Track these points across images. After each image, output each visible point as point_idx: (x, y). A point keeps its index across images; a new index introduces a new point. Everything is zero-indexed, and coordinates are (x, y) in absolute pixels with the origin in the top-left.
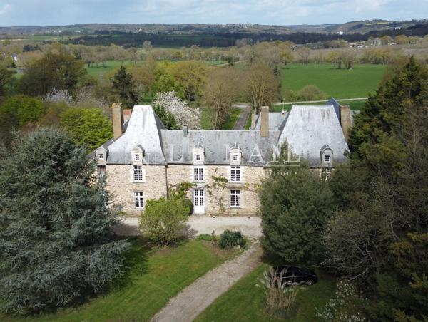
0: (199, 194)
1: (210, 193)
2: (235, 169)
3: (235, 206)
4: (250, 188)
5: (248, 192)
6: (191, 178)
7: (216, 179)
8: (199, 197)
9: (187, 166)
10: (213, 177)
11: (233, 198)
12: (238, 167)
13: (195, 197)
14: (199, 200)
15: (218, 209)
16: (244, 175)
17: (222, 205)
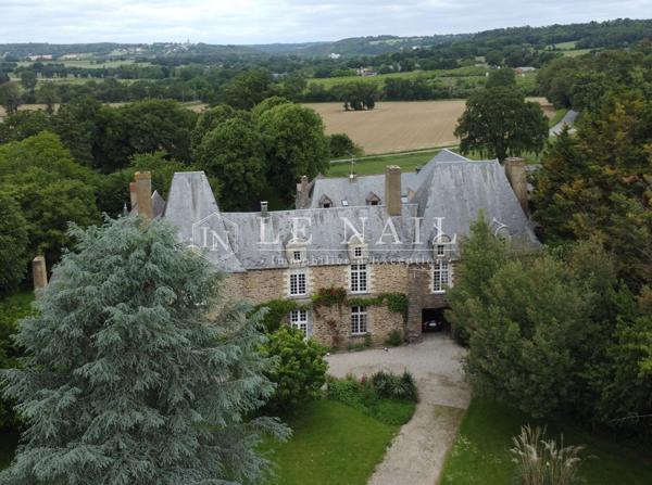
0: (299, 317)
1: (318, 314)
2: (358, 271)
3: (359, 333)
5: (380, 309)
6: (285, 291)
8: (299, 323)
9: (280, 272)
11: (355, 319)
12: (363, 267)
13: (293, 323)
14: (299, 327)
15: (332, 340)
16: (373, 280)
17: (337, 333)
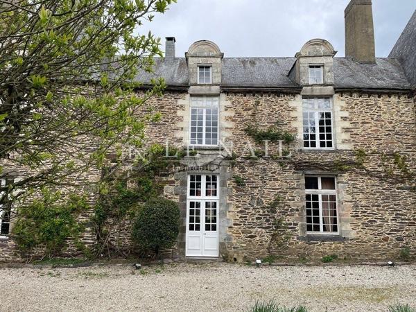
0: (203, 189)
1: (239, 183)
2: (316, 111)
3: (321, 232)
4: (368, 166)
5: (363, 182)
6: (178, 135)
7: (259, 138)
8: (203, 199)
9: (172, 98)
10: (250, 132)
11: (312, 201)
12: (324, 103)
13: (190, 198)
14: (203, 209)
15: (267, 237)
17: (278, 225)
